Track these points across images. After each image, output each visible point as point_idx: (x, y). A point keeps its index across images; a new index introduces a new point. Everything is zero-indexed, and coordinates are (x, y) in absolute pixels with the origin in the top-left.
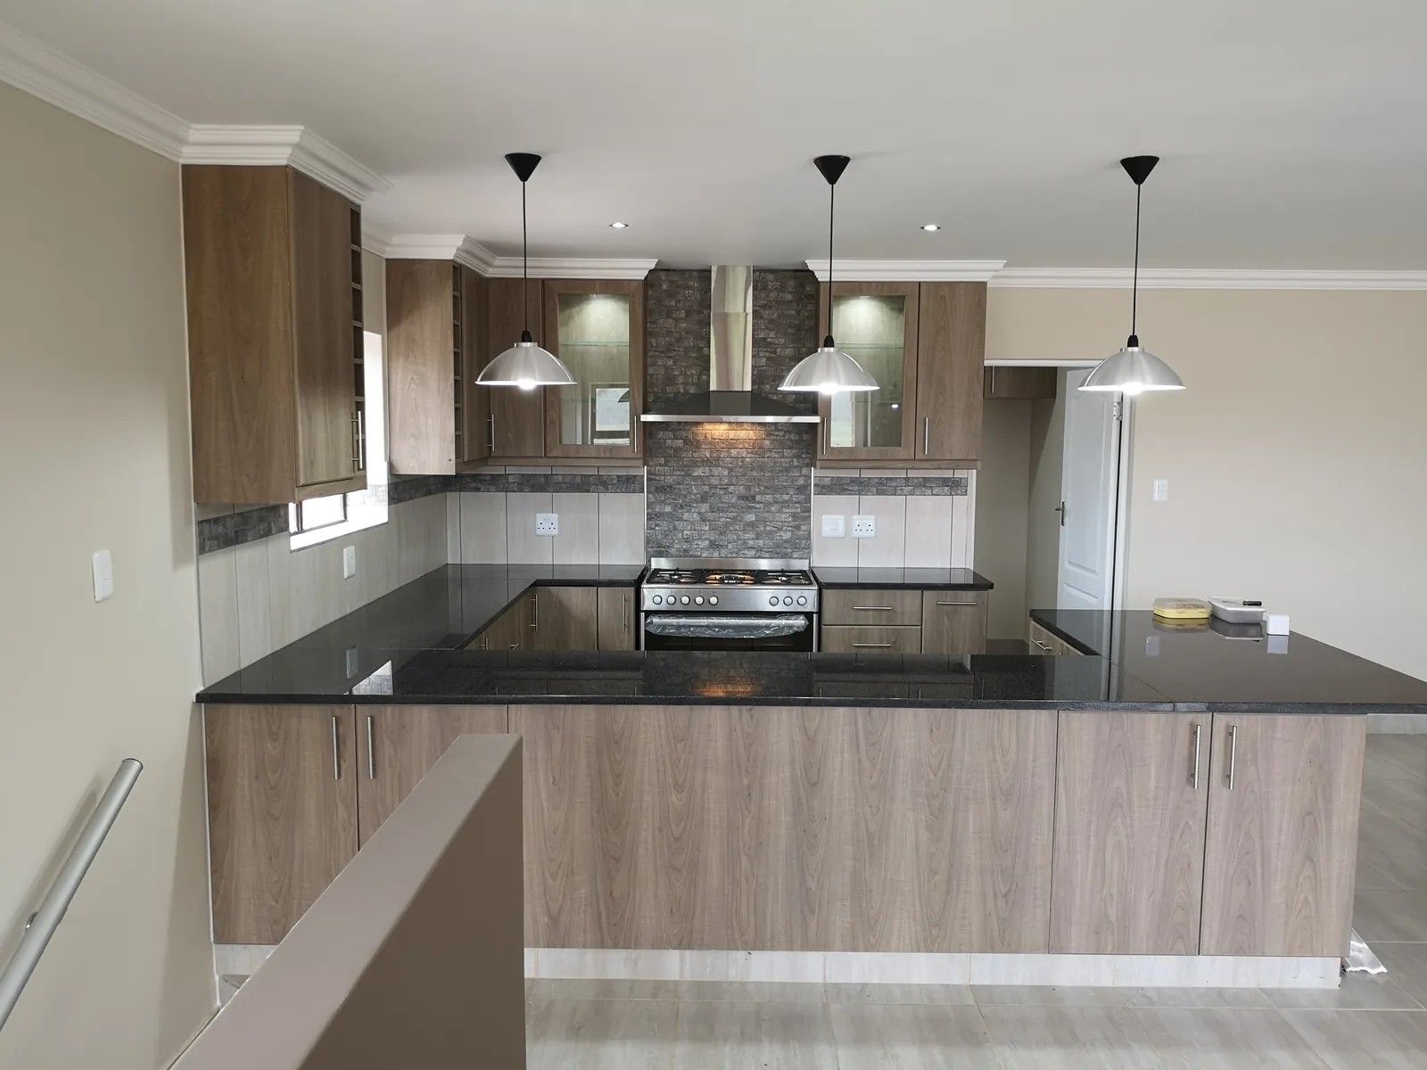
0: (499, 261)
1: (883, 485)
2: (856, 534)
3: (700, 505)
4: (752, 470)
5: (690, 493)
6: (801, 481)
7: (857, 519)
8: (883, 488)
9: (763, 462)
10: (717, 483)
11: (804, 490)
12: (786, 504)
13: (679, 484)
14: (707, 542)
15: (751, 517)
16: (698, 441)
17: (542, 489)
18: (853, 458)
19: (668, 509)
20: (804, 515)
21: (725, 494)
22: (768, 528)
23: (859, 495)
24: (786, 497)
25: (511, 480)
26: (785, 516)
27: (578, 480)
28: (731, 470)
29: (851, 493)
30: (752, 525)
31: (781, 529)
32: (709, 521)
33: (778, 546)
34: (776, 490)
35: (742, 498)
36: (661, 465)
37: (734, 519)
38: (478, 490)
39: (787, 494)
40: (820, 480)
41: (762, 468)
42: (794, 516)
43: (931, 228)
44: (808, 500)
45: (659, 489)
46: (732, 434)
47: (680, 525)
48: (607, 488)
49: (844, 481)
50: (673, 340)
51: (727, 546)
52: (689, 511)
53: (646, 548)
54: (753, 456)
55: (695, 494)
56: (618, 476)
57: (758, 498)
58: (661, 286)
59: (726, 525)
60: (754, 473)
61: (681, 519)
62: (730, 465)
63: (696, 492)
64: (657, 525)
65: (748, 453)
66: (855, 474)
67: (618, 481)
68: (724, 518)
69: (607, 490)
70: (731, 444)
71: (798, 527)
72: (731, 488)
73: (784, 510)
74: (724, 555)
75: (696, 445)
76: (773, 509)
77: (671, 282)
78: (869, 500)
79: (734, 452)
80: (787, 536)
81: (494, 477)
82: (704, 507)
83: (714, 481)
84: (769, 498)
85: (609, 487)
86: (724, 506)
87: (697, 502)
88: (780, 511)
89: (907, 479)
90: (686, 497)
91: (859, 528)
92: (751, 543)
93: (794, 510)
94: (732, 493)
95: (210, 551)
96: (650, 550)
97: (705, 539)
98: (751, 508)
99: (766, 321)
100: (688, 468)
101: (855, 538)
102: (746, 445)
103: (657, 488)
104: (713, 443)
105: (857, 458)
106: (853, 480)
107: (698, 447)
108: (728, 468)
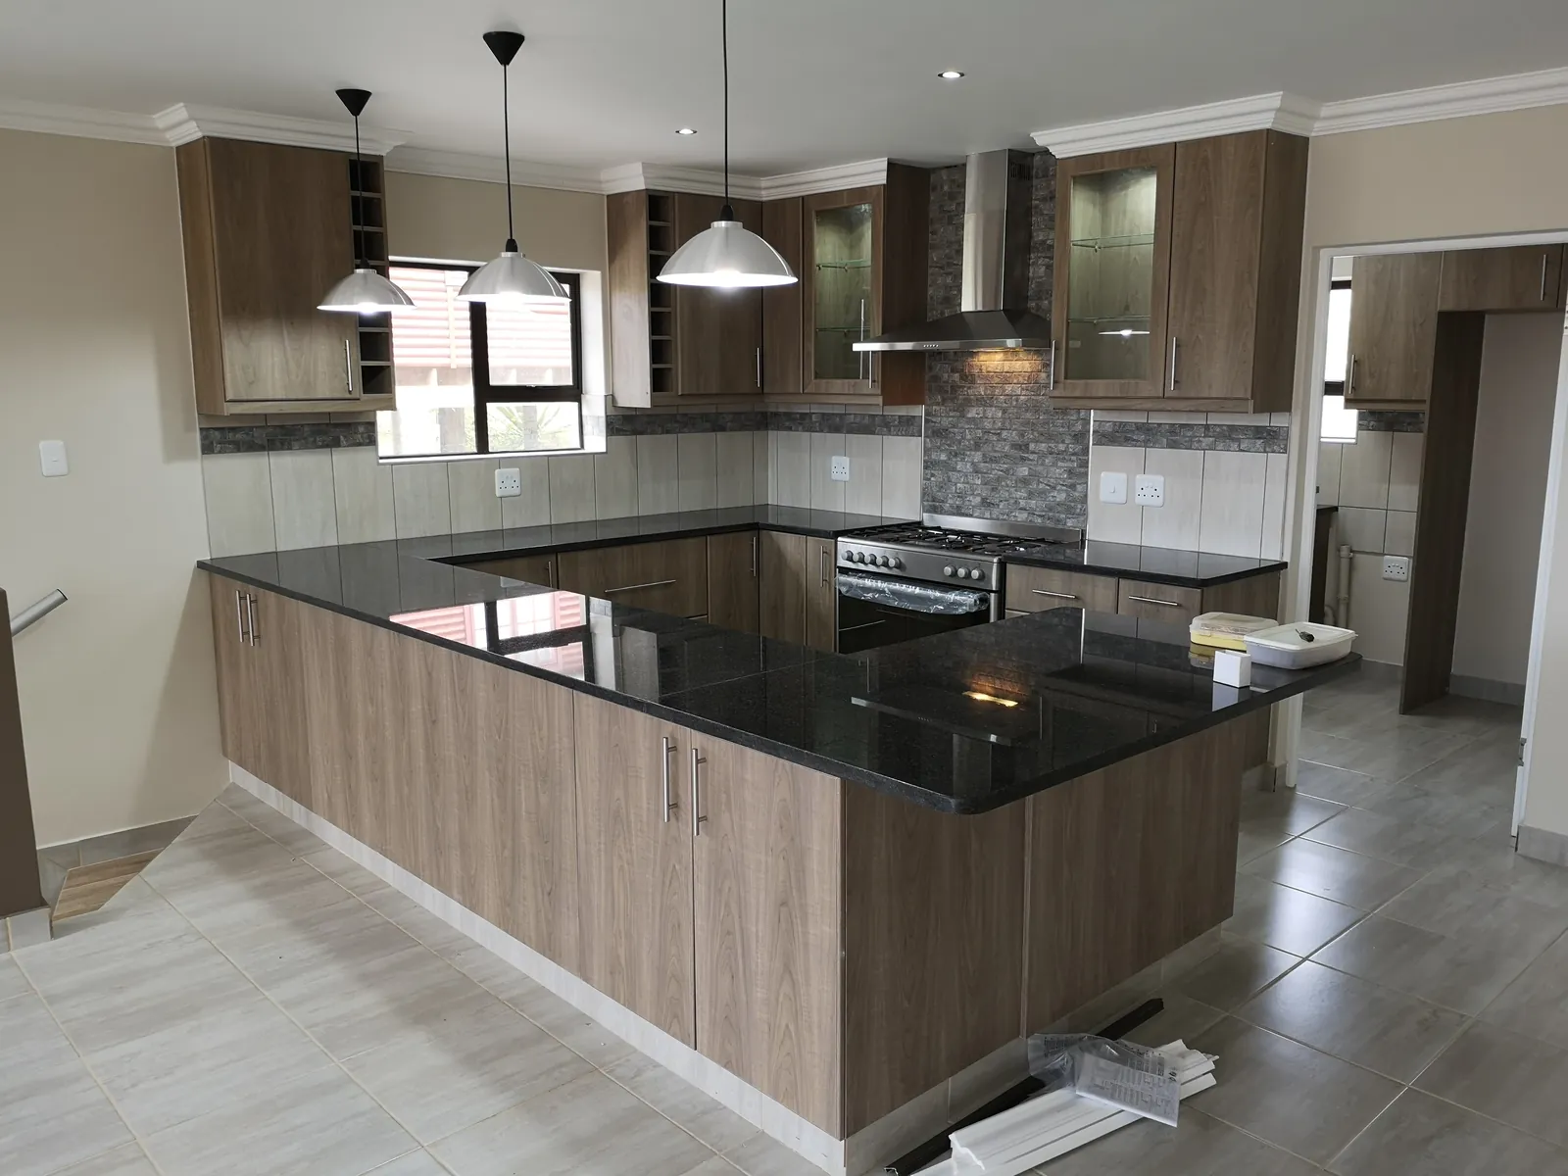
0: (764, 182)
1: (1176, 434)
2: (1139, 500)
3: (973, 453)
4: (1027, 411)
5: (963, 438)
6: (1079, 427)
7: (1141, 479)
8: (1176, 437)
9: (1037, 400)
10: (991, 427)
11: (1080, 437)
12: (1060, 455)
13: (954, 427)
14: (978, 499)
15: (1023, 471)
16: (972, 375)
17: (836, 429)
18: (1088, 395)
19: (943, 457)
20: (1079, 473)
21: (998, 440)
22: (1041, 486)
23: (1146, 447)
24: (1062, 447)
25: (814, 419)
26: (1059, 472)
27: (866, 421)
28: (1004, 412)
29: (1135, 443)
30: (1025, 481)
31: (1054, 488)
32: (982, 473)
33: (1051, 509)
34: (1050, 437)
35: (1016, 446)
36: (938, 404)
37: (1007, 471)
38: (790, 429)
39: (1063, 442)
40: (1099, 426)
41: (1036, 409)
42: (1070, 472)
43: (951, 75)
44: (1086, 451)
45: (937, 433)
46: (1007, 366)
47: (954, 476)
48: (890, 431)
49: (1128, 427)
50: (954, 252)
51: (998, 505)
52: (963, 460)
53: (922, 500)
54: (1028, 393)
55: (969, 440)
56: (900, 417)
57: (1032, 446)
58: (942, 187)
59: (999, 479)
60: (1028, 415)
61: (954, 470)
62: (1004, 405)
63: (969, 437)
64: (933, 475)
65: (1023, 389)
66: (1141, 419)
67: (899, 422)
68: (996, 470)
69: (889, 433)
70: (1006, 378)
71: (1073, 487)
72: (1004, 434)
73: (1060, 464)
74: (994, 516)
75: (969, 378)
76: (1047, 461)
77: (953, 181)
78: (1159, 454)
79: (1008, 388)
80: (1061, 497)
81: (803, 416)
82: (977, 456)
83: (987, 425)
84: (1043, 446)
85: (892, 428)
86: (996, 455)
87: (971, 450)
88: (1054, 465)
89: (1207, 427)
90: (960, 443)
91: (1142, 493)
92: (1022, 503)
93: (1069, 464)
94: (1005, 440)
95: (220, 452)
96: (925, 503)
97: (978, 495)
98: (1023, 459)
99: (1046, 218)
100: (961, 410)
101: (1139, 505)
102: (1021, 379)
103: (933, 432)
104: (987, 377)
105: (1094, 395)
106: (1139, 427)
107: (973, 382)
108: (1001, 408)
